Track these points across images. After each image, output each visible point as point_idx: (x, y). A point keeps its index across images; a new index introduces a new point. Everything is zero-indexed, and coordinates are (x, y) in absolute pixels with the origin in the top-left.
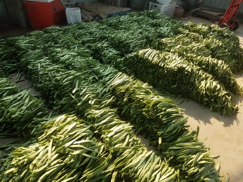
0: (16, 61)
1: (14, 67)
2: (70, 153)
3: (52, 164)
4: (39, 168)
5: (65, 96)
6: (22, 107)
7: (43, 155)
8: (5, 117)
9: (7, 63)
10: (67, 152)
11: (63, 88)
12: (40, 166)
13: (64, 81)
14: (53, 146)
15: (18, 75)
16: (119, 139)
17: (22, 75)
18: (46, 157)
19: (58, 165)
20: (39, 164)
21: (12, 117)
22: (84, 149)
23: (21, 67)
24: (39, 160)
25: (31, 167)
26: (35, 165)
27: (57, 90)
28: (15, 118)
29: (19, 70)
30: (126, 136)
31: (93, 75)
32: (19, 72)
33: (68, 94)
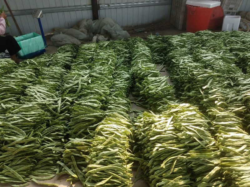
0: (164, 55)
1: (161, 59)
2: (184, 131)
3: (167, 132)
4: (158, 129)
5: (195, 89)
6: (158, 88)
7: (163, 123)
8: (144, 91)
9: (157, 55)
10: (181, 129)
11: (196, 82)
12: (159, 128)
13: (199, 77)
14: (172, 121)
15: (161, 66)
16: (234, 144)
17: (164, 67)
18: (165, 125)
19: (171, 135)
20: (158, 126)
21: (149, 92)
22: (197, 134)
23: (166, 60)
24: (160, 124)
25: (153, 126)
26: (156, 126)
27: (190, 83)
28: (151, 94)
29: (164, 62)
30: (243, 145)
31: (229, 81)
32: (163, 64)
33: (197, 89)
